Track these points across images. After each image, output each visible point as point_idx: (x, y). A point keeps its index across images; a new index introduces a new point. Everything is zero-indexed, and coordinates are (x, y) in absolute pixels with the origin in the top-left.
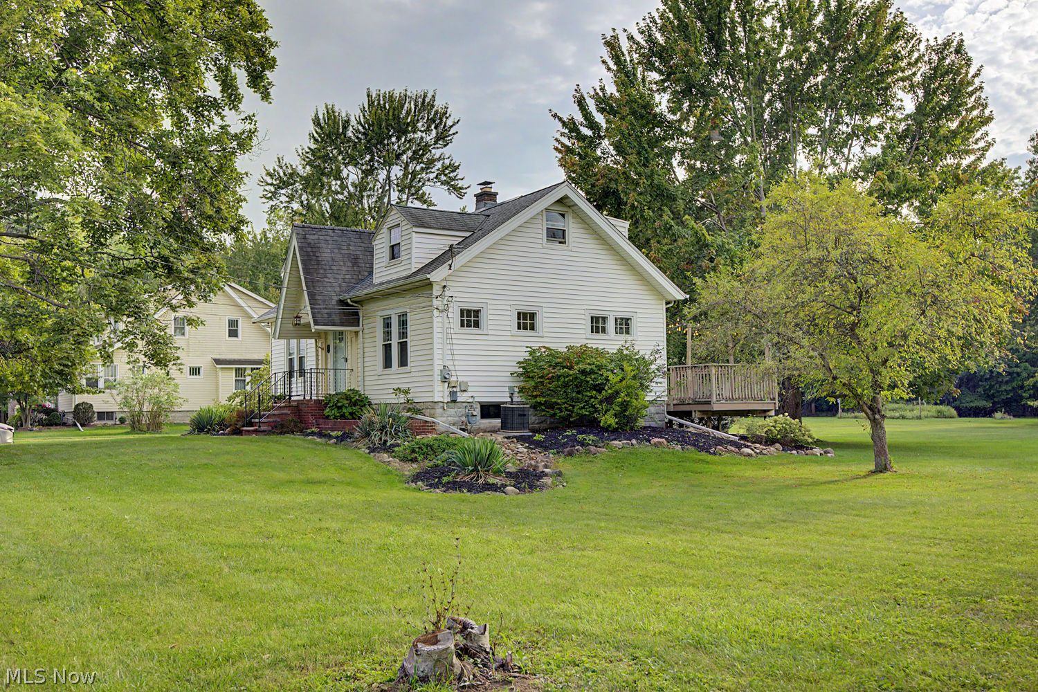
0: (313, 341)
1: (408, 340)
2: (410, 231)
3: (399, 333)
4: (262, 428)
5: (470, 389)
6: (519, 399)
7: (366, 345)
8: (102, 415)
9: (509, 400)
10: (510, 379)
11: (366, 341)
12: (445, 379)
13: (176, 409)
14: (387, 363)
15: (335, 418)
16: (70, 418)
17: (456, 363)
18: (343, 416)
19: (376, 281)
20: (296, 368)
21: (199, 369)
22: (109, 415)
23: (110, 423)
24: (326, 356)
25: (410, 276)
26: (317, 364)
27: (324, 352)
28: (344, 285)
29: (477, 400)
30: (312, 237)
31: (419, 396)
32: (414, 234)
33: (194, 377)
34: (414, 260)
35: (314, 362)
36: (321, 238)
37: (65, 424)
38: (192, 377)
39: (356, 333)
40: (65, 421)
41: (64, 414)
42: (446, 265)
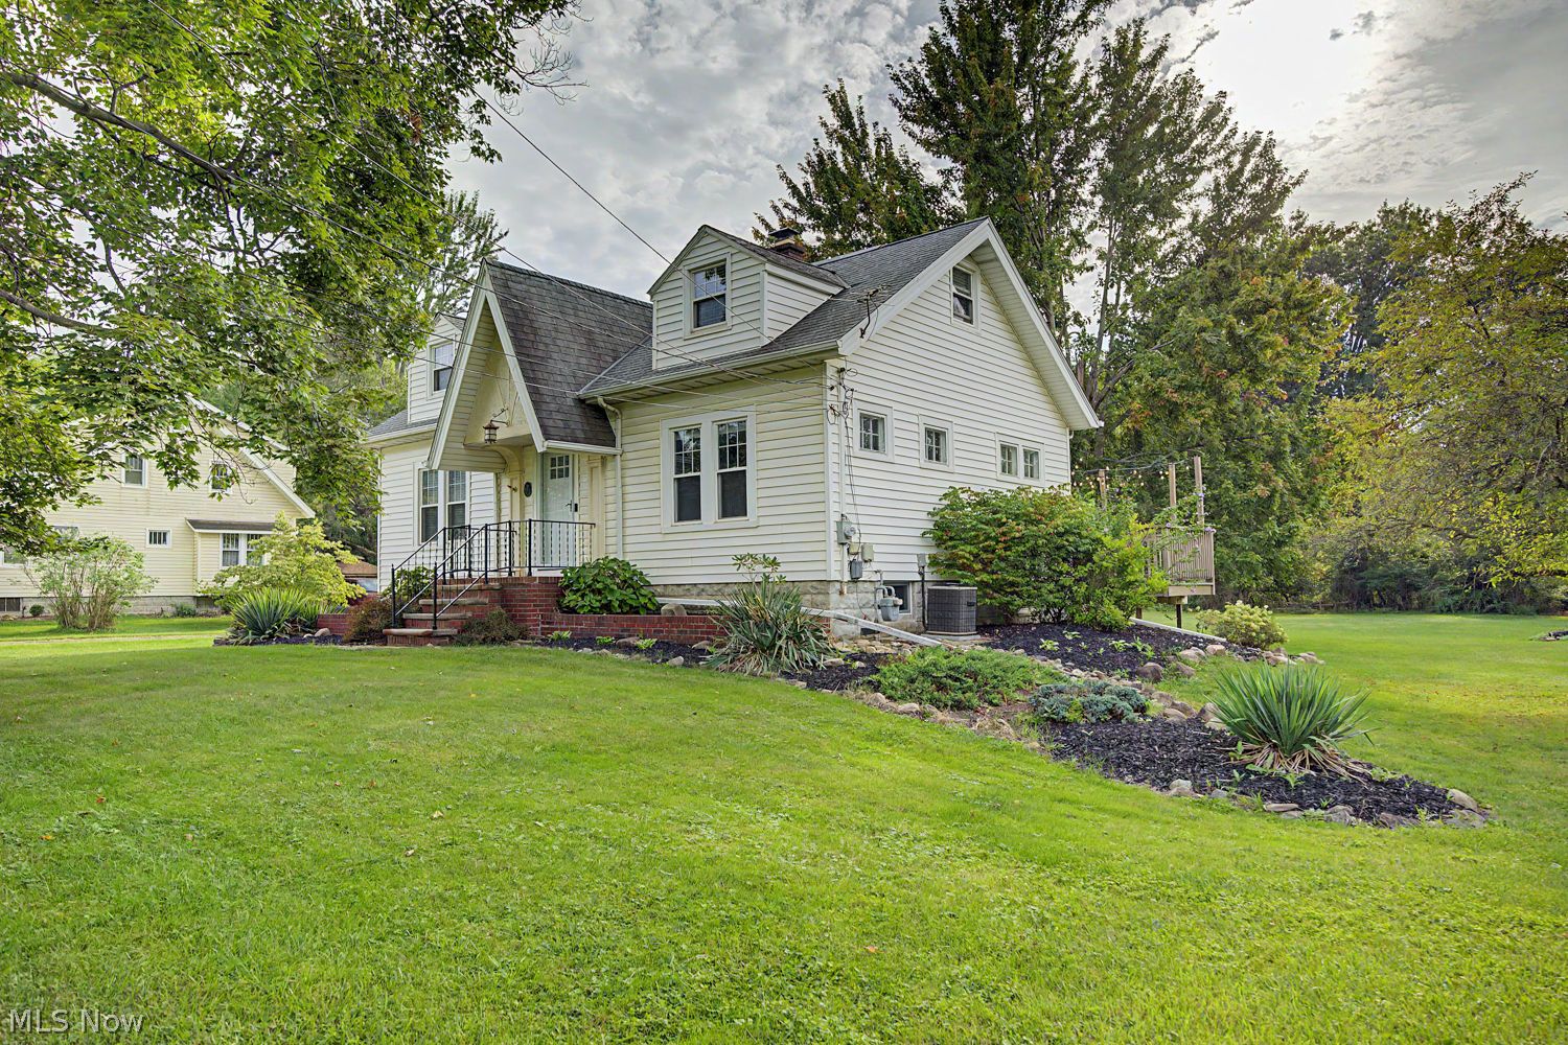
0: (491, 476)
1: (750, 469)
2: (760, 269)
3: (722, 452)
4: (442, 630)
5: (877, 557)
6: (936, 577)
7: (628, 481)
9: (919, 578)
10: (919, 542)
11: (628, 472)
12: (844, 540)
13: (139, 592)
14: (688, 506)
15: (592, 610)
17: (860, 510)
18: (607, 607)
19: (659, 362)
20: (442, 521)
21: (165, 534)
22: (14, 603)
23: (13, 615)
24: (522, 503)
25: (765, 349)
26: (499, 515)
27: (517, 495)
28: (580, 374)
29: (886, 577)
30: (519, 287)
31: (793, 569)
32: (767, 277)
33: (158, 545)
34: (767, 323)
35: (493, 513)
36: (533, 290)
38: (153, 546)
39: (603, 458)
42: (856, 331)
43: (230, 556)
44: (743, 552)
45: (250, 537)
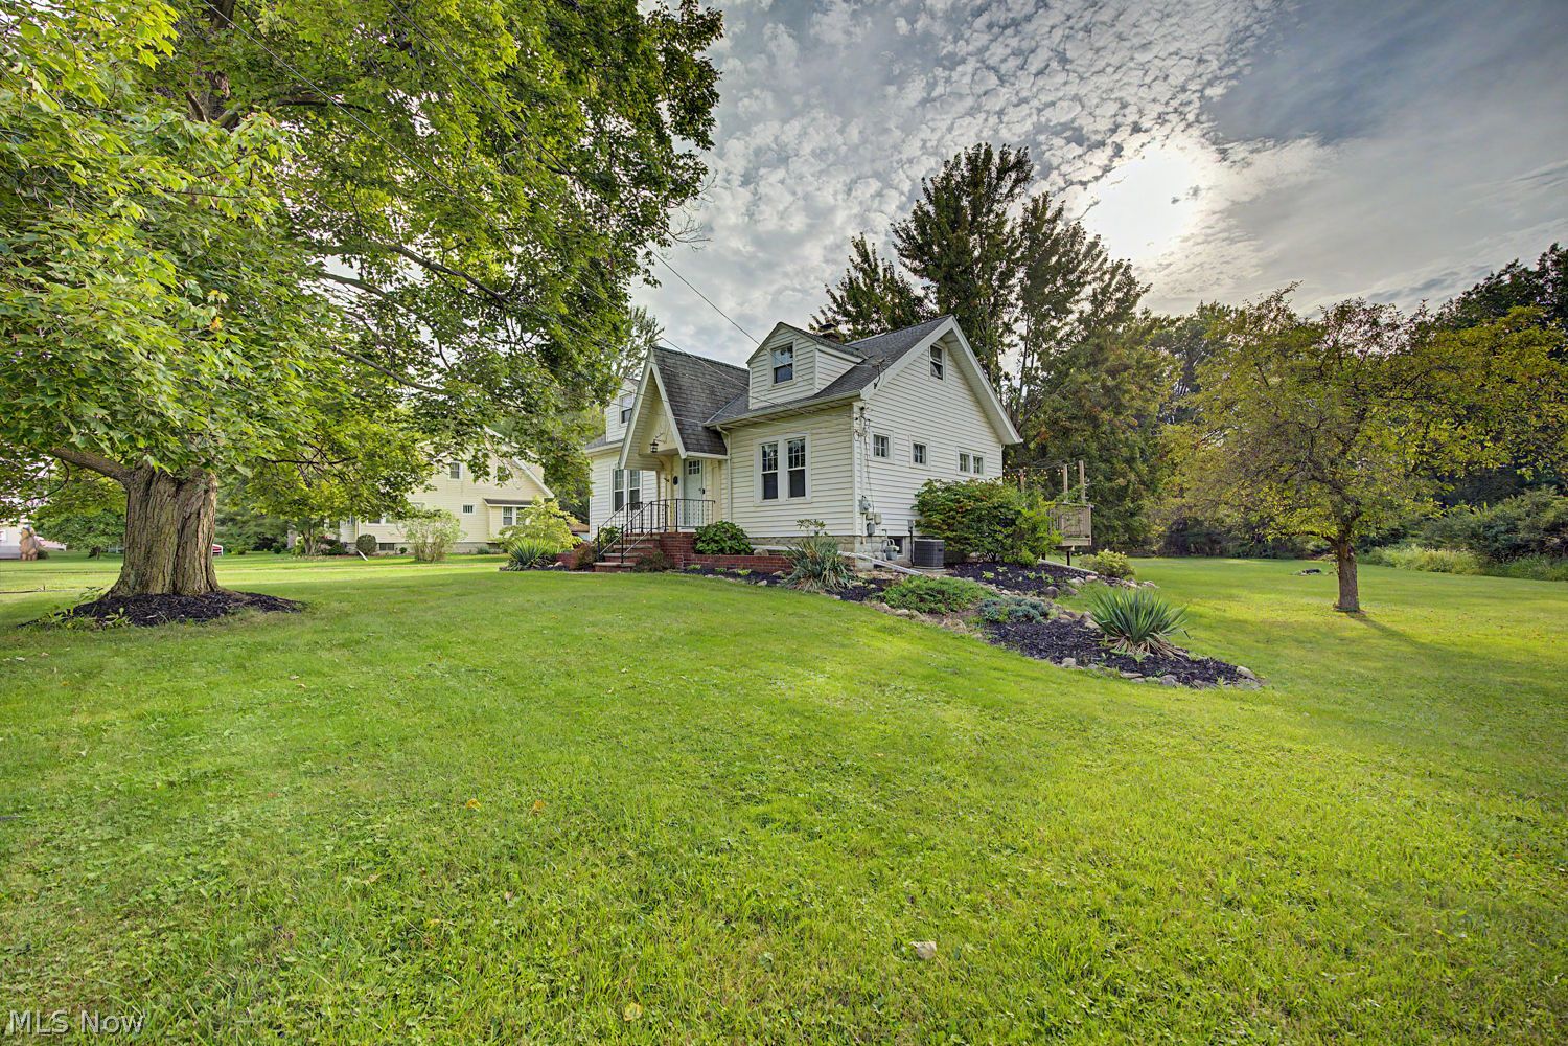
0: (654, 473)
1: (807, 468)
2: (813, 348)
3: (791, 459)
4: (626, 564)
5: (884, 522)
6: (919, 534)
7: (734, 475)
8: (383, 546)
9: (909, 534)
10: (909, 512)
11: (734, 470)
12: (864, 511)
13: (458, 540)
14: (770, 491)
15: (713, 553)
16: (352, 549)
17: (874, 493)
18: (722, 551)
19: (753, 404)
20: (626, 500)
21: (472, 507)
22: (391, 546)
23: (391, 553)
24: (672, 489)
25: (817, 396)
26: (659, 496)
27: (669, 484)
28: (706, 412)
29: (889, 534)
30: (670, 360)
31: (833, 529)
32: (818, 353)
33: (468, 514)
34: (817, 381)
35: (655, 495)
36: (679, 362)
37: (347, 554)
38: (465, 514)
39: (720, 462)
40: (347, 550)
41: (346, 544)
42: (871, 384)
43: (508, 520)
44: (802, 518)
45: (519, 509)
